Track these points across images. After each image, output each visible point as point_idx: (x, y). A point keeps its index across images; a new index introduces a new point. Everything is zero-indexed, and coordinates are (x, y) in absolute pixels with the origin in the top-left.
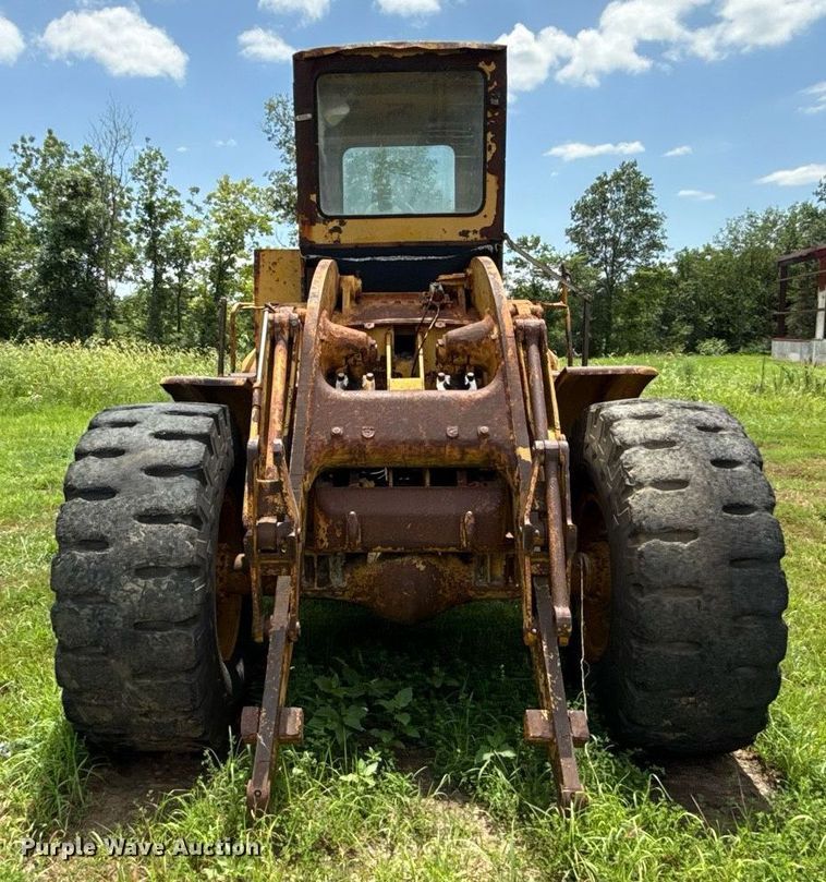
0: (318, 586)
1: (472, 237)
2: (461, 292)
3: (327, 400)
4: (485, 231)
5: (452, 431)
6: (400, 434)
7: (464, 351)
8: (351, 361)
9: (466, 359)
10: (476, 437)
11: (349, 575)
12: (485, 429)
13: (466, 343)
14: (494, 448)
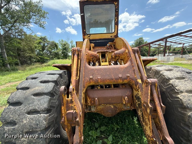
0: (89, 111)
1: (113, 37)
2: (113, 46)
3: (88, 69)
4: (115, 36)
5: (120, 76)
6: (107, 77)
7: (119, 56)
8: (93, 59)
9: (118, 58)
10: (126, 77)
11: (95, 108)
12: (129, 75)
13: (119, 54)
14: (131, 80)
